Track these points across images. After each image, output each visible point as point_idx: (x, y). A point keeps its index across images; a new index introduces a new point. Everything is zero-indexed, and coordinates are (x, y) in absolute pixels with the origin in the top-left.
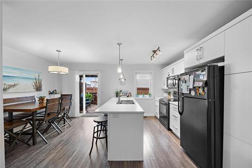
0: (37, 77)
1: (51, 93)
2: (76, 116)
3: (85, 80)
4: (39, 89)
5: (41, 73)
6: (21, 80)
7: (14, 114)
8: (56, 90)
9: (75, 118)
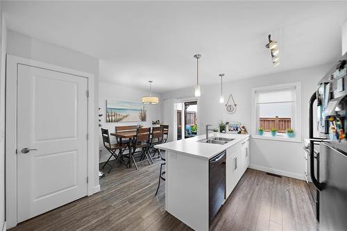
0: (142, 109)
1: (154, 123)
4: (143, 119)
6: (131, 112)
7: (123, 139)
8: (159, 121)
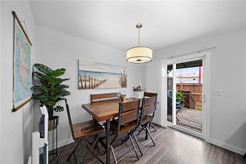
0: (123, 73)
1: (136, 90)
2: (162, 124)
3: (175, 73)
4: (124, 85)
5: (126, 67)
8: (140, 87)
9: (160, 126)
